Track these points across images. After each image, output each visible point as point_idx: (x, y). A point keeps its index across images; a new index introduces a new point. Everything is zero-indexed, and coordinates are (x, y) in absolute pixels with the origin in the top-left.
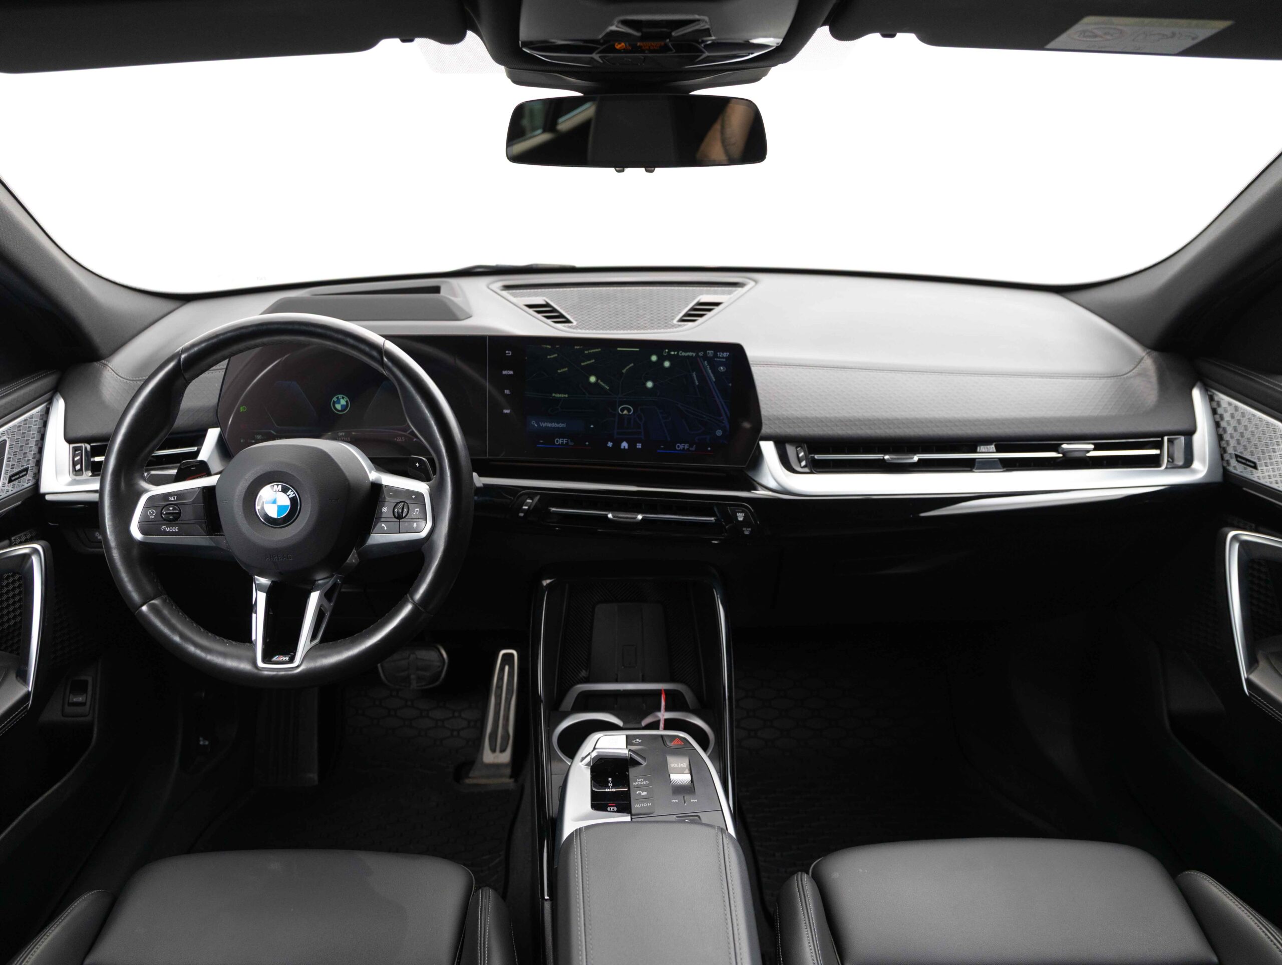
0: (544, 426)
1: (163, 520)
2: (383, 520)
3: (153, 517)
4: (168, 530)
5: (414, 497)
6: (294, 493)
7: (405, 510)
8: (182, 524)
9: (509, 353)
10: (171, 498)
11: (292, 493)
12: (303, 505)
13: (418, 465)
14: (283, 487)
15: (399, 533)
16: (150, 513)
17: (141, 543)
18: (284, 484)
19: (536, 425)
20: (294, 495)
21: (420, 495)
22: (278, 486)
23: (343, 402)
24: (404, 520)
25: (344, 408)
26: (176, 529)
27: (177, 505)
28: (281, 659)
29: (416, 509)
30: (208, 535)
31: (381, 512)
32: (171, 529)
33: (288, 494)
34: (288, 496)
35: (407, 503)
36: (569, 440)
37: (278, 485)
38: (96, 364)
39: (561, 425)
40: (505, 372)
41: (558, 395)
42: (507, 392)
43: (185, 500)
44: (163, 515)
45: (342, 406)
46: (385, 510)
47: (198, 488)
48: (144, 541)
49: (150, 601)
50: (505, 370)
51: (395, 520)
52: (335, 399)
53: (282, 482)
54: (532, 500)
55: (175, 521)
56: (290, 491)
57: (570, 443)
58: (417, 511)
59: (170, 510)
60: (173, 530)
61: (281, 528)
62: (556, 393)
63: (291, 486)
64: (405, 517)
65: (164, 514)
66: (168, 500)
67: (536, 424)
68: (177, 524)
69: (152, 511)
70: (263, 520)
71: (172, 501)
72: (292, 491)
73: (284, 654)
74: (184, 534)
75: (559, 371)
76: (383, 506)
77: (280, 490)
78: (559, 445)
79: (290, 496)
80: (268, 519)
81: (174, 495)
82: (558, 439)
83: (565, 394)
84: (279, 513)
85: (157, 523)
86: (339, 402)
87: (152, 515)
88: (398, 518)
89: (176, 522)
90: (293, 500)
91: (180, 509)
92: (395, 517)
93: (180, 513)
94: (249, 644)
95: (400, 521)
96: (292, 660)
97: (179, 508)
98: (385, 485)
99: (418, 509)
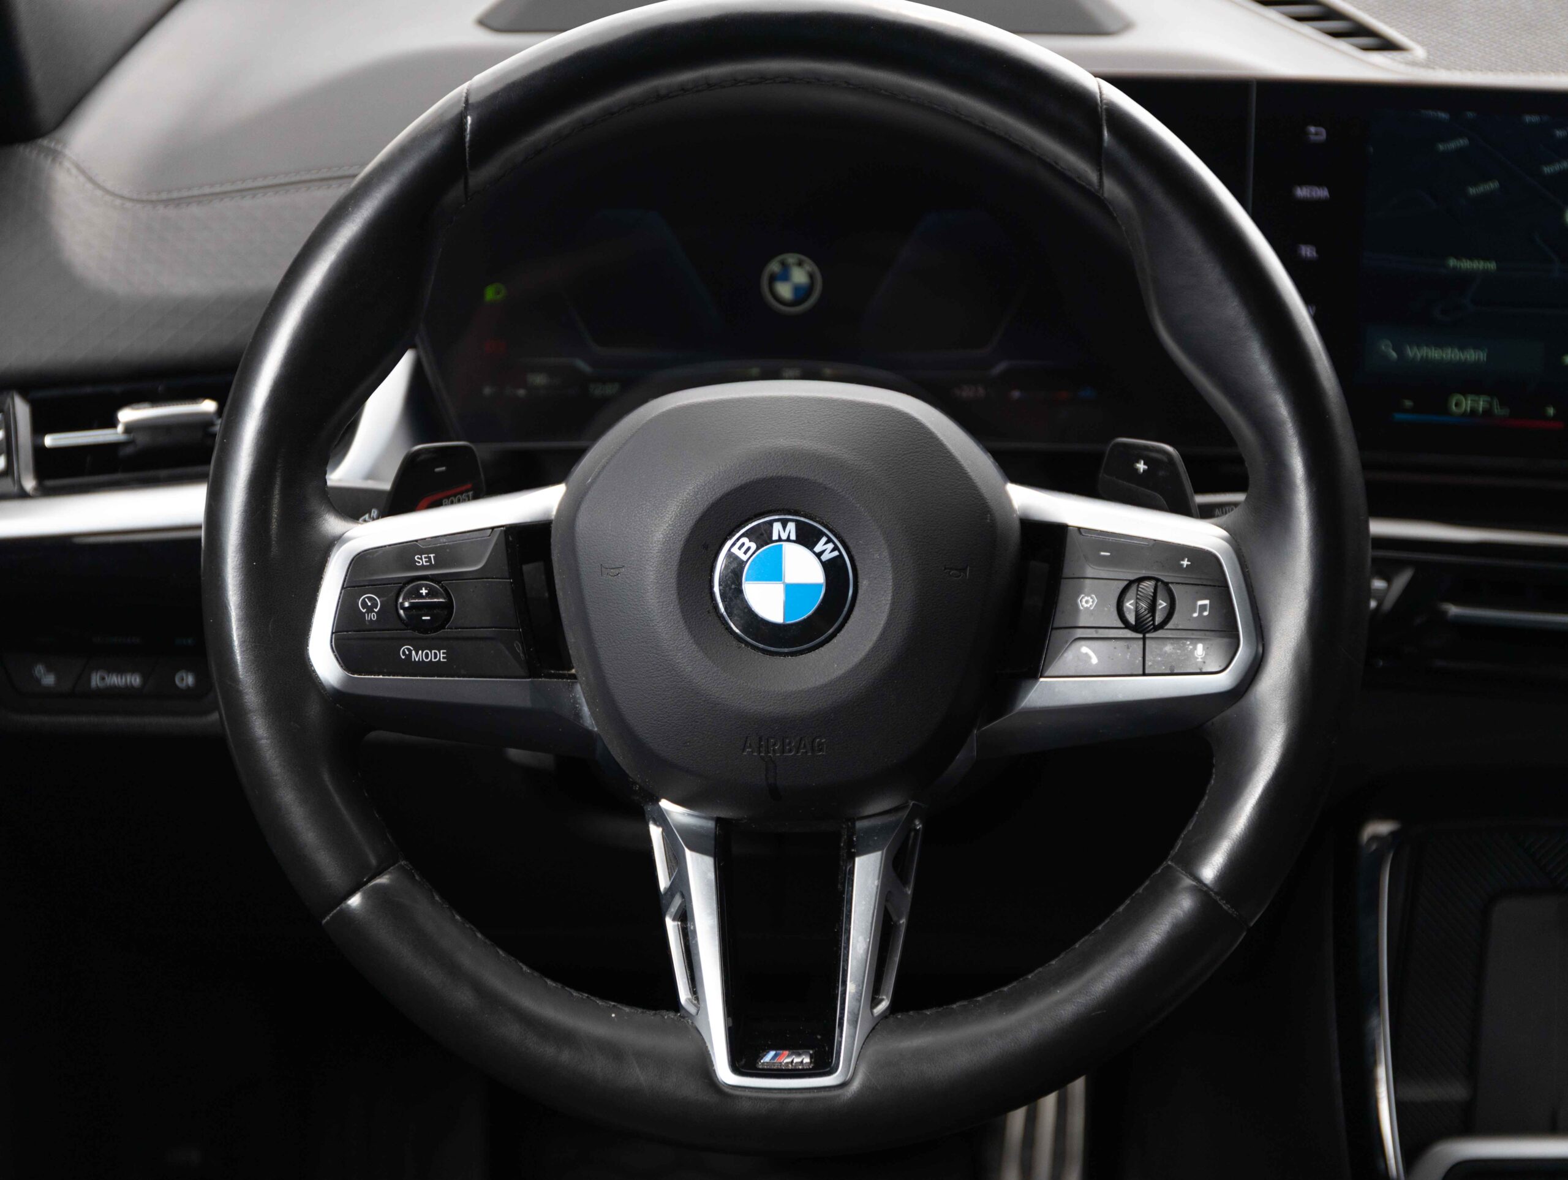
0: (1419, 356)
1: (403, 627)
2: (1080, 633)
3: (373, 616)
4: (418, 656)
5: (1185, 563)
6: (836, 548)
7: (1162, 604)
8: (457, 639)
9: (1316, 133)
10: (422, 560)
11: (830, 546)
12: (864, 584)
13: (1141, 466)
14: (800, 526)
15: (1144, 674)
16: (364, 604)
17: (336, 698)
18: (802, 519)
19: (1394, 355)
20: (836, 553)
21: (1203, 559)
22: (784, 527)
23: (799, 276)
24: (1160, 633)
25: (802, 293)
26: (441, 656)
27: (438, 582)
28: (789, 1060)
29: (1200, 603)
30: (529, 677)
31: (1076, 609)
32: (427, 656)
33: (818, 548)
34: (819, 555)
35: (1166, 584)
36: (1495, 402)
37: (784, 524)
38: (26, 152)
39: (1472, 356)
40: (1302, 192)
41: (1466, 265)
42: (1308, 251)
43: (462, 565)
44: (401, 612)
45: (797, 289)
46: (1087, 602)
47: (493, 528)
48: (350, 691)
49: (369, 880)
50: (1302, 183)
51: (1128, 634)
52: (774, 267)
53: (796, 513)
54: (1388, 579)
55: (436, 630)
56: (824, 539)
57: (1497, 410)
58: (1203, 608)
59: (421, 596)
60: (431, 657)
61: (792, 654)
62: (1458, 258)
63: (826, 526)
64: (1162, 626)
65: (404, 609)
66: (413, 566)
67: (1394, 349)
68: (448, 639)
69: (370, 599)
70: (737, 631)
71: (423, 568)
72: (829, 541)
73: (795, 1047)
74: (463, 672)
75: (1472, 191)
76: (1078, 592)
77: (793, 537)
78: (1464, 414)
79: (826, 557)
80: (755, 625)
81: (427, 551)
82: (1462, 398)
83: (1486, 258)
84: (789, 606)
85: (386, 634)
86: (785, 276)
87: (370, 610)
88: (1135, 628)
89: (441, 633)
90: (832, 568)
91: (446, 590)
92: (1127, 625)
93: (448, 606)
94: (672, 1015)
95: (1144, 639)
96: (823, 1064)
97: (442, 587)
98: (1079, 529)
99: (1207, 602)
